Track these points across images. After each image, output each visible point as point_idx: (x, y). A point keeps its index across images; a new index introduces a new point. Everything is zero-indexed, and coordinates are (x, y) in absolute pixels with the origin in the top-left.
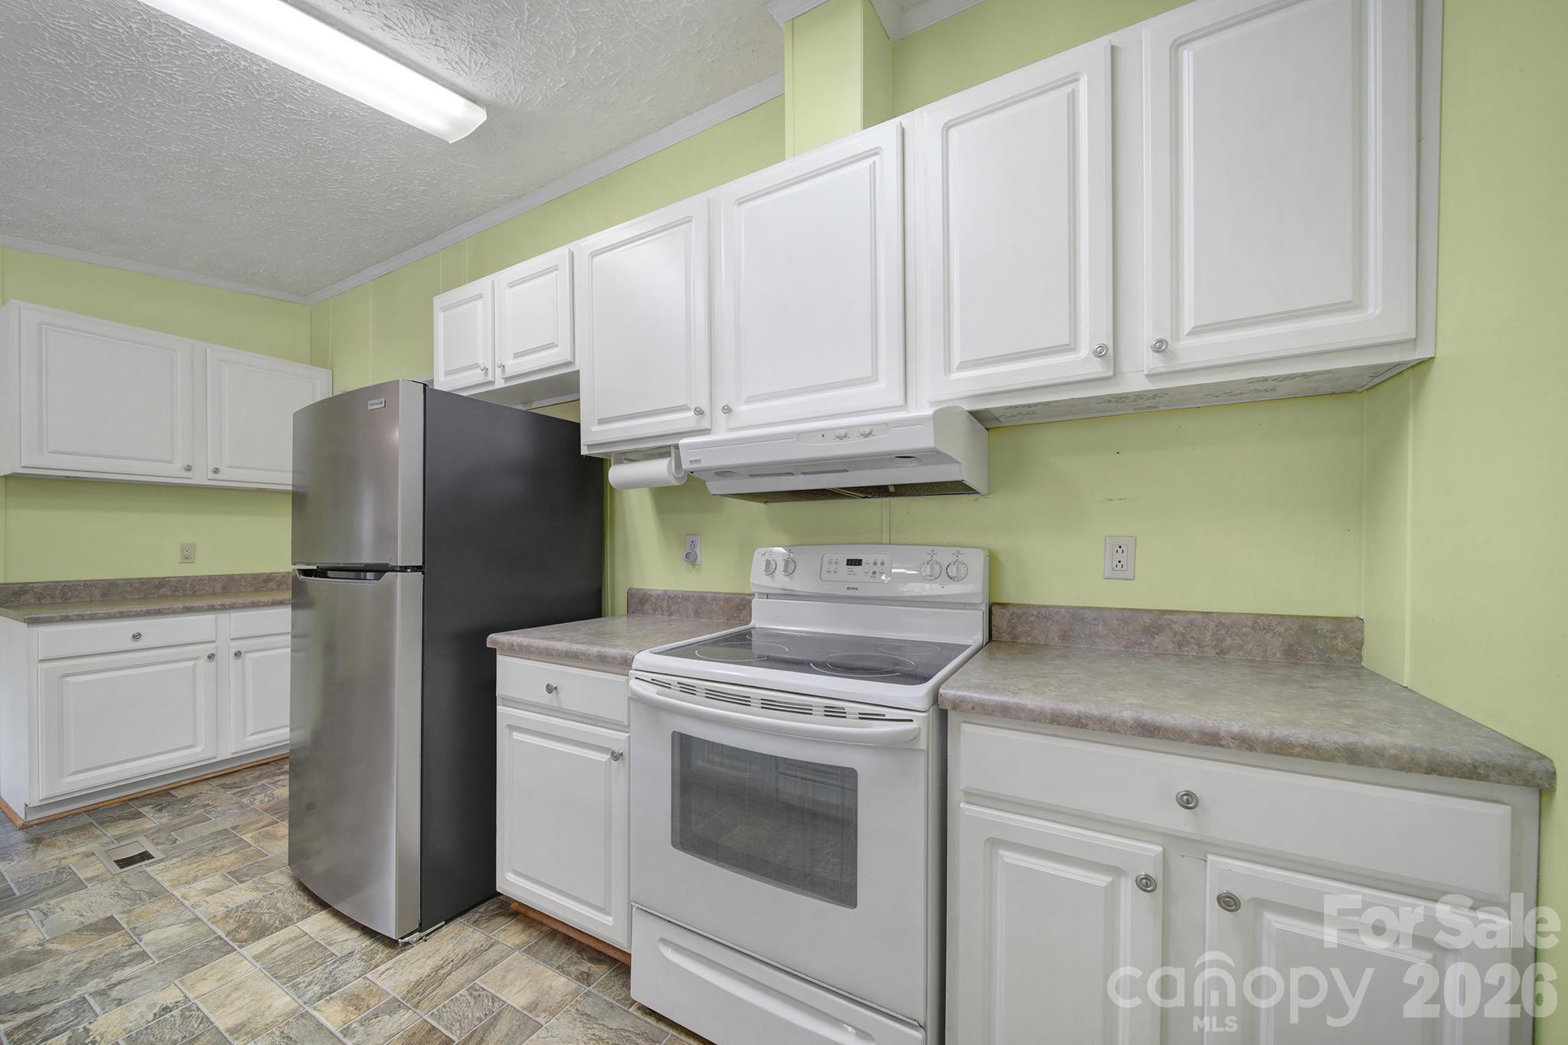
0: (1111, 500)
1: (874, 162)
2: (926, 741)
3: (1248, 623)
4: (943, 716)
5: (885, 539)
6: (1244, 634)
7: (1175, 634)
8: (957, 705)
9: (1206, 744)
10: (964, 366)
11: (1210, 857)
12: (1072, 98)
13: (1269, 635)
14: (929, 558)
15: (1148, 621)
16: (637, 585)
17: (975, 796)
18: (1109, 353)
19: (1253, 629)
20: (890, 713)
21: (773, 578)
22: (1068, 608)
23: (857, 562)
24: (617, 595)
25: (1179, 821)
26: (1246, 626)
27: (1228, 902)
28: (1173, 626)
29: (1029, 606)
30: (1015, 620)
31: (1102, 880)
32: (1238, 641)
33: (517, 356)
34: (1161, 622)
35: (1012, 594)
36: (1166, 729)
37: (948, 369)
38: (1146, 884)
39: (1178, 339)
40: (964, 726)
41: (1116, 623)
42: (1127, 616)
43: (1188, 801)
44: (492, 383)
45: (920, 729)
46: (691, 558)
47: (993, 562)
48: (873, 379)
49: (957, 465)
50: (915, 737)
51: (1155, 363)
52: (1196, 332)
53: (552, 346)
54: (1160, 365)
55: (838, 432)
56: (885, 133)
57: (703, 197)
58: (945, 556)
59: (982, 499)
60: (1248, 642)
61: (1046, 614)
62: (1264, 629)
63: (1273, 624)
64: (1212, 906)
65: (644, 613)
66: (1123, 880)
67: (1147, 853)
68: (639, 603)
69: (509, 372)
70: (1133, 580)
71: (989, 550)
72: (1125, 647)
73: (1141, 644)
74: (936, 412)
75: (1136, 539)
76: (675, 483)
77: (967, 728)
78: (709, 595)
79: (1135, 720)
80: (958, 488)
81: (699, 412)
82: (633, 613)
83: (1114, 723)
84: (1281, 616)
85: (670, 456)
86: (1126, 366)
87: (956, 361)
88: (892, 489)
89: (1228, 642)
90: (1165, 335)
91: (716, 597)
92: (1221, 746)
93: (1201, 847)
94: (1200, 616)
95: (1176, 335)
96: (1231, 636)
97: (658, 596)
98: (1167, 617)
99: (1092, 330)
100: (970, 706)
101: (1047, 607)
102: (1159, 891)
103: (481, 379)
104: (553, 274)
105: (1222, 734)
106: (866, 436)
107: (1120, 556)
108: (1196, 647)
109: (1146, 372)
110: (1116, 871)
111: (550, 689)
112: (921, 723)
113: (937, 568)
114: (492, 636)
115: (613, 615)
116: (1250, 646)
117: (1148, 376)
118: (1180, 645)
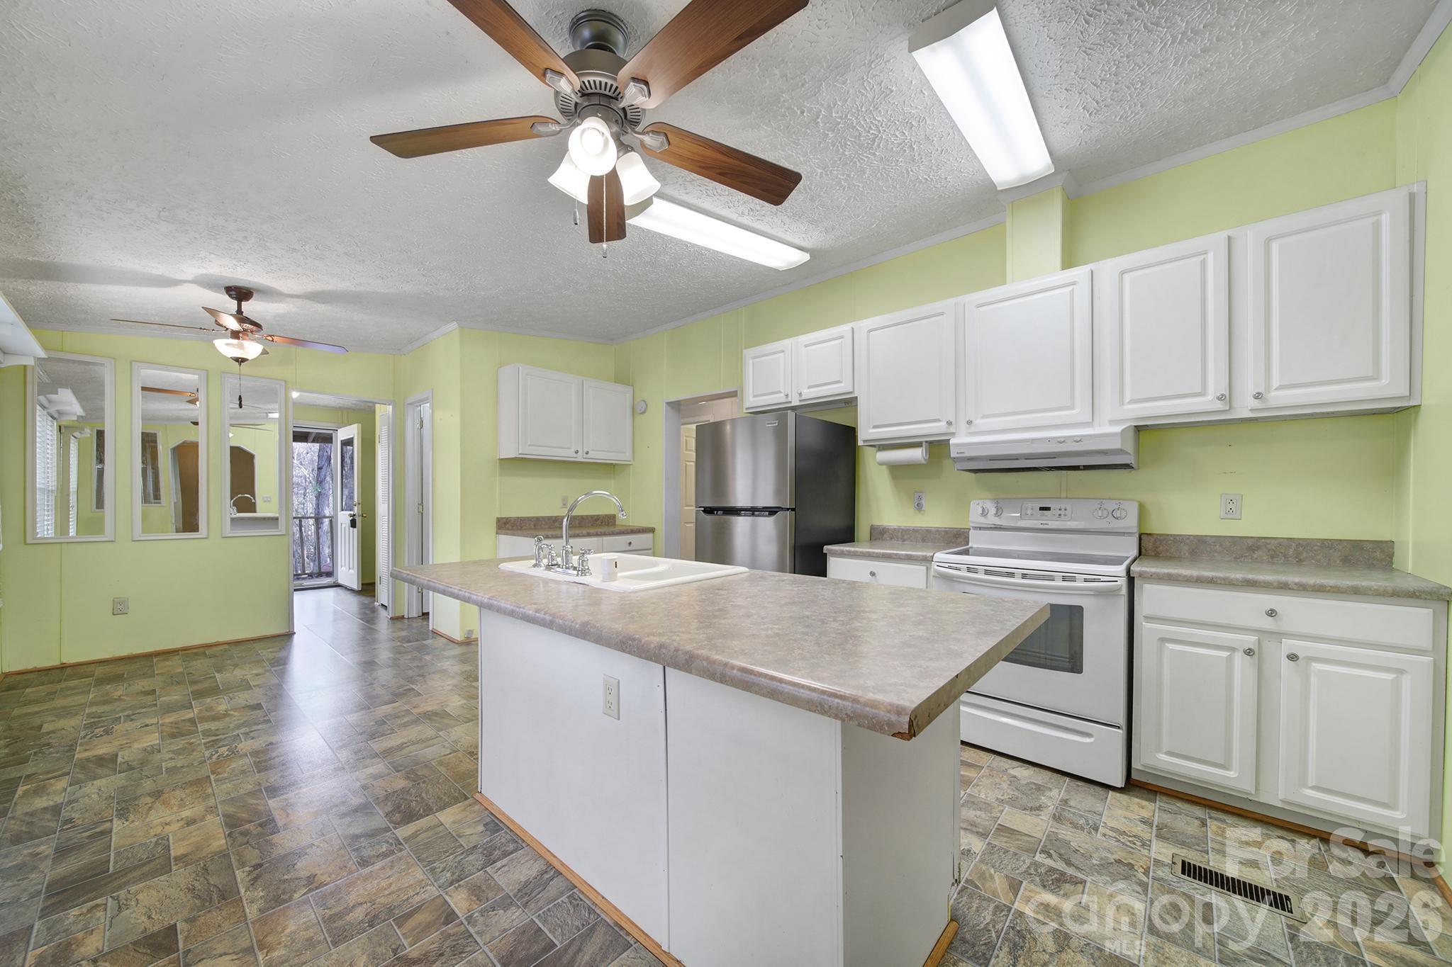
0: (1225, 473)
1: (1073, 289)
2: (1124, 591)
3: (1318, 544)
4: (1131, 581)
5: (1064, 495)
6: (1315, 550)
7: (1269, 550)
8: (1141, 575)
9: (1282, 588)
10: (1132, 402)
11: (1283, 640)
12: (1204, 263)
13: (1331, 551)
14: (1099, 506)
15: (1250, 543)
16: (877, 523)
17: (1149, 618)
18: (1227, 398)
19: (1321, 547)
20: (1103, 578)
21: (986, 518)
22: (1195, 536)
23: (1048, 509)
24: (862, 530)
25: (1268, 623)
26: (1317, 546)
27: (1293, 657)
28: (1268, 546)
29: (1168, 535)
30: (1158, 543)
31: (1225, 654)
32: (1311, 554)
33: (810, 387)
34: (1259, 544)
35: (1156, 527)
36: (1260, 582)
37: (1122, 403)
38: (1249, 652)
39: (1269, 392)
40: (1145, 585)
41: (1228, 544)
42: (1235, 540)
43: (1271, 613)
44: (791, 402)
45: (1122, 585)
46: (919, 507)
47: (1142, 510)
48: (1072, 407)
49: (1129, 456)
50: (1120, 589)
51: (1256, 404)
52: (1280, 388)
53: (839, 382)
54: (1258, 405)
55: (1059, 440)
56: (1080, 273)
57: (952, 301)
58: (1111, 505)
59: (1133, 472)
60: (1318, 555)
61: (1178, 539)
62: (1328, 547)
63: (1335, 544)
64: (1285, 660)
65: (885, 540)
66: (1236, 653)
67: (1250, 640)
68: (878, 534)
69: (804, 397)
70: (1240, 519)
71: (1139, 502)
72: (1235, 558)
73: (1246, 556)
74: (1123, 430)
75: (1242, 497)
76: (924, 462)
77: (1146, 586)
78: (933, 529)
79: (1243, 578)
80: (1127, 466)
81: (949, 423)
82: (875, 539)
83: (1232, 580)
84: (1340, 540)
85: (922, 446)
86: (1236, 404)
87: (1128, 398)
88: (1082, 468)
89: (1305, 555)
90: (1261, 390)
91: (938, 531)
92: (1290, 589)
93: (1278, 635)
94: (1285, 540)
95: (1268, 389)
96: (1306, 551)
97: (895, 529)
98: (1263, 540)
99: (1216, 384)
100: (1149, 575)
101: (1180, 535)
102: (1256, 656)
103: (784, 400)
104: (840, 340)
105: (1289, 583)
106: (1078, 442)
107: (1231, 506)
108: (1283, 558)
109: (1249, 408)
110: (1233, 650)
111: (873, 574)
112: (1122, 582)
113: (1105, 512)
114: (825, 547)
115: (858, 541)
116: (1318, 557)
117: (1250, 410)
118: (1272, 557)
